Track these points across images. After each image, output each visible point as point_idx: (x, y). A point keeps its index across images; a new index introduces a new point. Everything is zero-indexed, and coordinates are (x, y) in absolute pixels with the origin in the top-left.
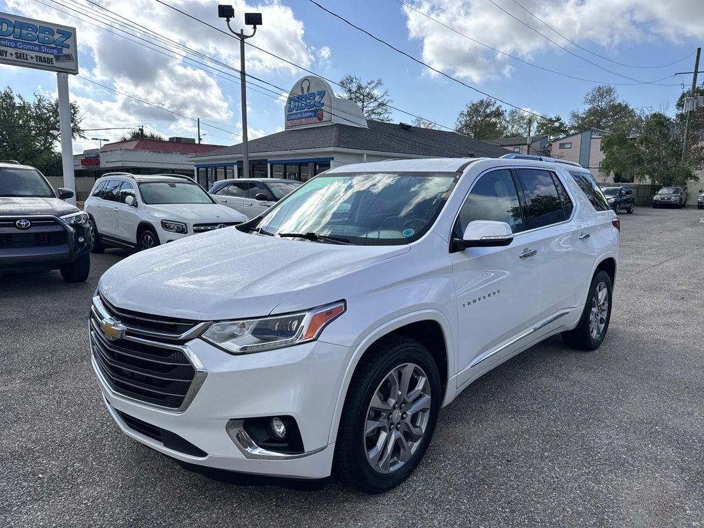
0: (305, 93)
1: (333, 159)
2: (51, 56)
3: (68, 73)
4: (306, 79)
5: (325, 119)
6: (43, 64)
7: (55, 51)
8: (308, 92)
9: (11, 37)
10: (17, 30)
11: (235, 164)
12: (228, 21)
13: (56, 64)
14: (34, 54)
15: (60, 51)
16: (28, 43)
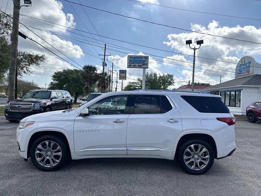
0: (243, 63)
1: (242, 90)
2: (141, 65)
3: (146, 68)
4: (244, 58)
5: (250, 73)
6: (140, 67)
7: (143, 63)
8: (244, 63)
9: (133, 61)
10: (134, 59)
11: (209, 92)
12: (189, 45)
13: (142, 66)
14: (137, 65)
15: (144, 63)
16: (136, 62)
